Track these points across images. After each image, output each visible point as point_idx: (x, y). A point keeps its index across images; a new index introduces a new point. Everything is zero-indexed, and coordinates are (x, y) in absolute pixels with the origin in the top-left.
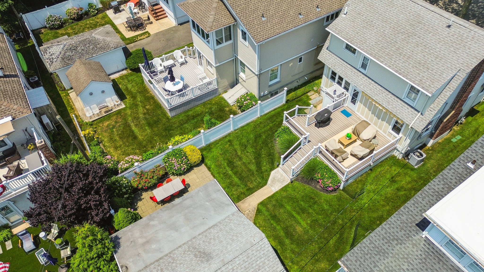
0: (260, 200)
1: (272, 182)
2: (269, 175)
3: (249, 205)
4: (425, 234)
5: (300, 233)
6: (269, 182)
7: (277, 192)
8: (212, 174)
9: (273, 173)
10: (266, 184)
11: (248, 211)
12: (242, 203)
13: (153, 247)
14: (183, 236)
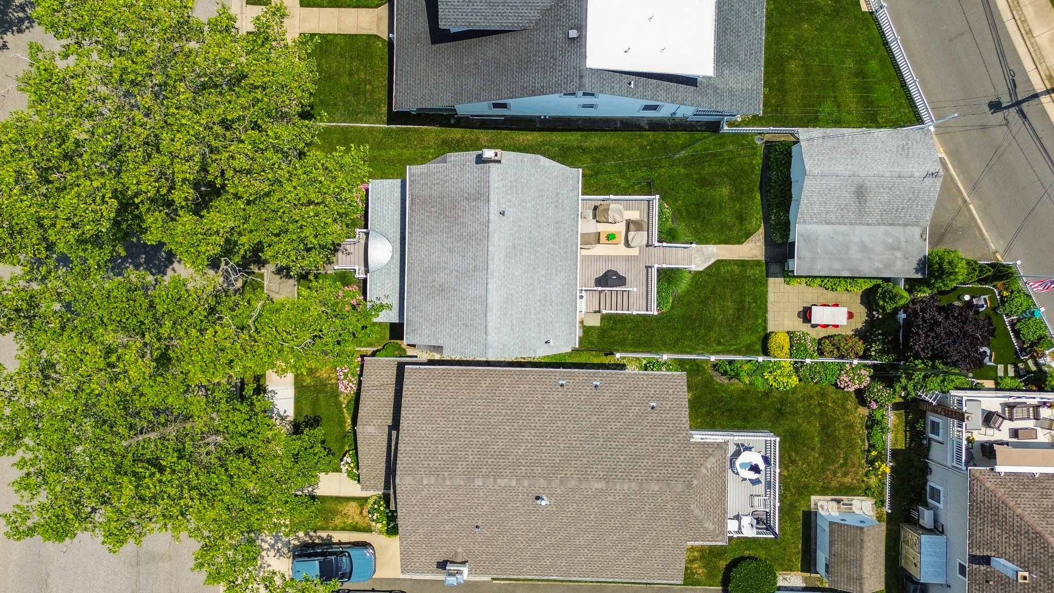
0: (737, 246)
1: (710, 258)
2: (709, 268)
3: (751, 249)
5: (728, 187)
6: (713, 261)
7: (714, 244)
8: (766, 312)
9: (701, 269)
10: (718, 261)
11: (757, 244)
12: (756, 257)
13: (890, 241)
14: (860, 233)
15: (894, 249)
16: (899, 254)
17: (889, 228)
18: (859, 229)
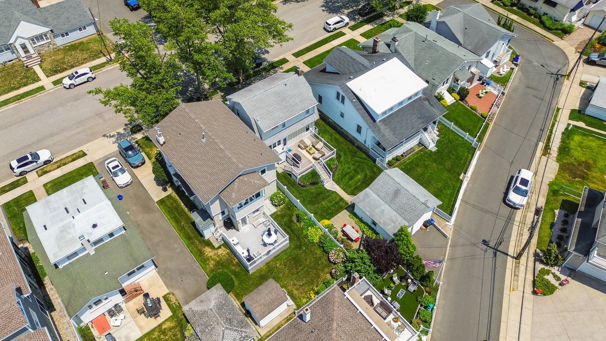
0: (346, 194)
1: (334, 189)
2: (330, 190)
3: (350, 199)
4: (377, 121)
6: (334, 190)
7: (340, 187)
9: (328, 189)
10: (335, 192)
13: (394, 218)
14: (386, 207)
15: (392, 222)
16: (393, 224)
17: (397, 215)
18: (387, 206)
